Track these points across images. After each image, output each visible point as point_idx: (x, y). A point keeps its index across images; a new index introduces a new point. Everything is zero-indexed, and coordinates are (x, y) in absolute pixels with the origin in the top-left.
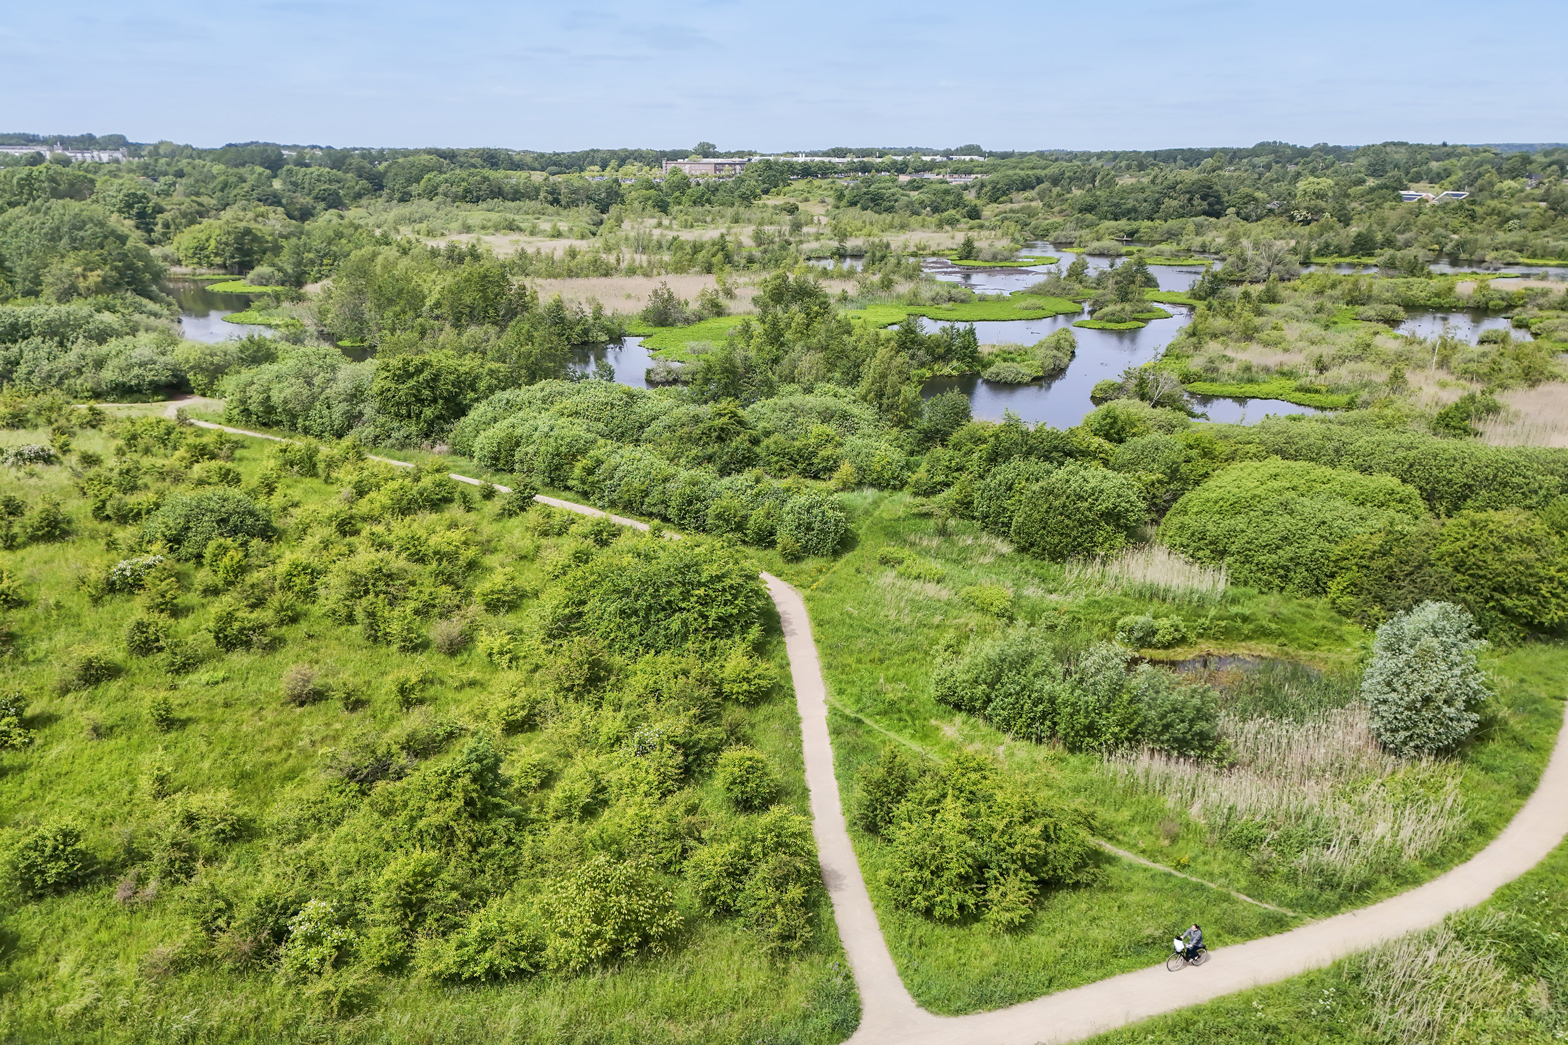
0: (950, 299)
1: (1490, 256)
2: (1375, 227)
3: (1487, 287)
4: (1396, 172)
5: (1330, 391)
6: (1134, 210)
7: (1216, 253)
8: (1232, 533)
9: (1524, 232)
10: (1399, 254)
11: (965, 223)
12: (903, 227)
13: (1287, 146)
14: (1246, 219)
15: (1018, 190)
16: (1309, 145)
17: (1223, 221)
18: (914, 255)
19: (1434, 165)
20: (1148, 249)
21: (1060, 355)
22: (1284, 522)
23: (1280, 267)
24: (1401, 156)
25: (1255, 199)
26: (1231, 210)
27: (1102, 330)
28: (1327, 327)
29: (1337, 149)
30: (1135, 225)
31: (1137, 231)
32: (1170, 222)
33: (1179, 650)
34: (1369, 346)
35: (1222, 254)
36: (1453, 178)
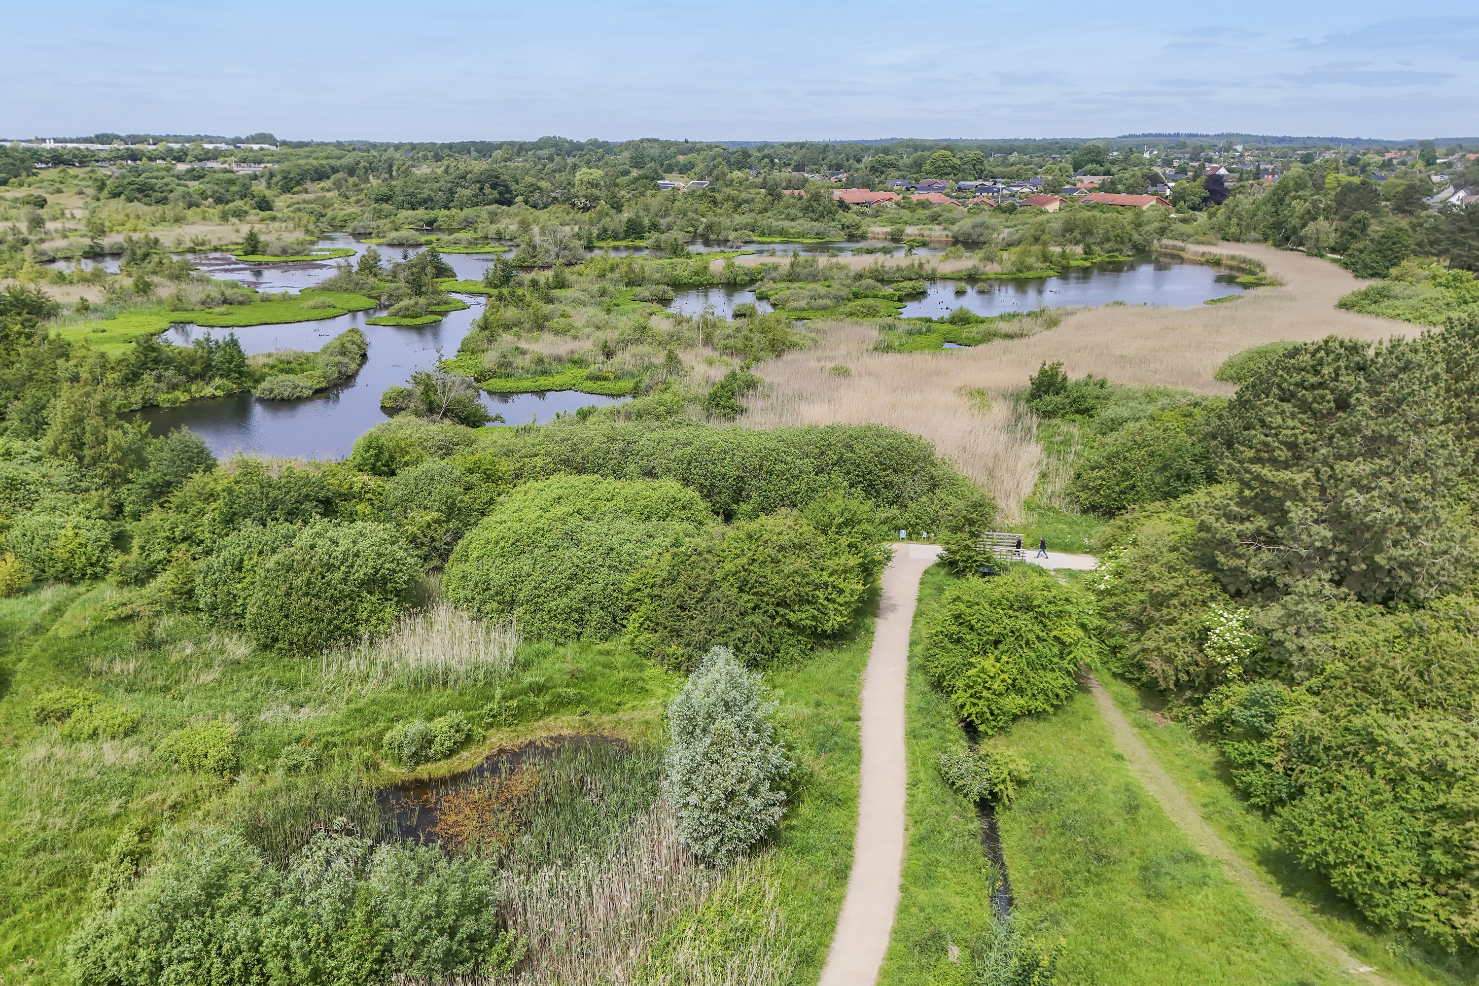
0: (225, 301)
1: (732, 236)
2: (641, 213)
3: (732, 265)
4: (652, 164)
5: (618, 378)
6: (430, 199)
7: (511, 240)
8: (517, 579)
9: (753, 214)
10: (663, 237)
11: (254, 215)
12: (178, 220)
13: (565, 140)
14: (534, 206)
15: (313, 180)
16: (583, 140)
17: (513, 209)
18: (192, 251)
19: (681, 158)
20: (445, 237)
21: (346, 360)
22: (570, 555)
23: (566, 252)
24: (655, 151)
25: (539, 188)
26: (519, 199)
27: (398, 326)
28: (609, 311)
29: (605, 144)
30: (432, 214)
31: (435, 220)
32: (465, 211)
33: (465, 754)
34: (645, 328)
35: (517, 241)
36: (696, 169)
